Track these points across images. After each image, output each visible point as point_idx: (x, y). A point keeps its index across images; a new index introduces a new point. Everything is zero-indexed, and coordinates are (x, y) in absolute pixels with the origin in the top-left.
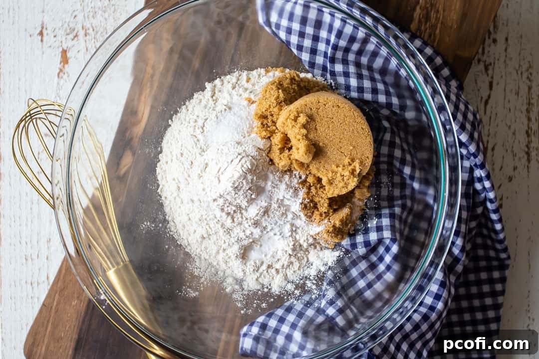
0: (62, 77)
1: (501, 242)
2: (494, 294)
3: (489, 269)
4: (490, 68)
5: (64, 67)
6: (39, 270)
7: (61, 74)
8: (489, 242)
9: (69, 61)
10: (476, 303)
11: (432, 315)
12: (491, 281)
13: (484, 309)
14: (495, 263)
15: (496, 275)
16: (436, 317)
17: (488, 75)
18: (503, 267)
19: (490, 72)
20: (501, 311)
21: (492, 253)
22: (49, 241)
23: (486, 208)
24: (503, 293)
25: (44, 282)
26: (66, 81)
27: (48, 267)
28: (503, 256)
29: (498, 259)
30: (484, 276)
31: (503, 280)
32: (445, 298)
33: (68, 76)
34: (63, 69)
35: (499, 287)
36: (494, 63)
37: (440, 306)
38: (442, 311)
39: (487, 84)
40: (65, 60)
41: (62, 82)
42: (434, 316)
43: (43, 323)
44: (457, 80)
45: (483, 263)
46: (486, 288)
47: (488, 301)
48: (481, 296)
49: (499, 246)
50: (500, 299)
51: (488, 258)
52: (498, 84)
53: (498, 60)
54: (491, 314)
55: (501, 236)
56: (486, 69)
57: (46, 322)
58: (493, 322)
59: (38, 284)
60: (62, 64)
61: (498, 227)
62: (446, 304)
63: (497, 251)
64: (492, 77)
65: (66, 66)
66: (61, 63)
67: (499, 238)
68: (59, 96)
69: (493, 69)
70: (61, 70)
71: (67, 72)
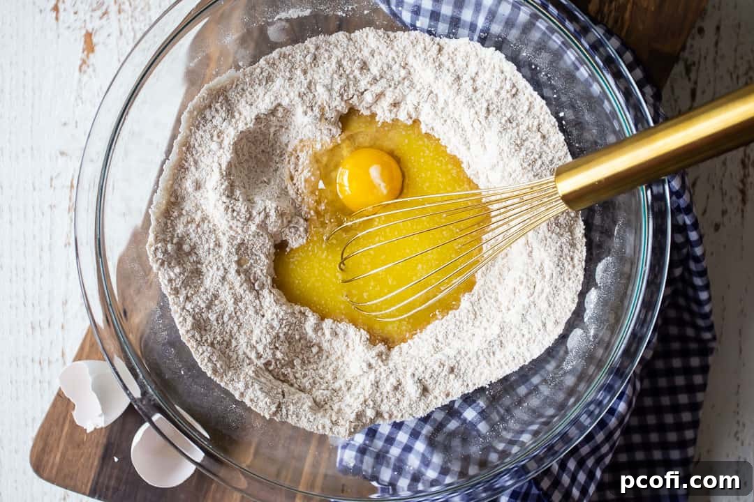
0: (85, 72)
1: (706, 316)
2: (691, 389)
3: (685, 354)
4: (694, 68)
5: (88, 56)
6: (51, 343)
7: (84, 67)
8: (687, 317)
9: (95, 48)
10: (666, 401)
11: (611, 420)
12: (687, 371)
13: (676, 409)
14: (693, 346)
15: (695, 362)
16: (617, 423)
17: (690, 79)
18: (705, 351)
19: (693, 75)
20: (701, 413)
21: (690, 332)
22: (65, 303)
23: (687, 269)
24: (703, 387)
25: (57, 360)
26: (91, 77)
27: (64, 339)
28: (707, 336)
29: (699, 340)
30: (677, 363)
31: (704, 369)
32: (628, 396)
33: (94, 71)
34: (87, 61)
35: (698, 379)
36: (699, 62)
37: (622, 407)
38: (624, 413)
39: (688, 92)
40: (89, 46)
41: (85, 78)
42: (613, 422)
43: (58, 420)
44: (653, 85)
45: (676, 346)
46: (680, 381)
47: (683, 399)
48: (673, 391)
49: (701, 323)
50: (700, 396)
51: (683, 339)
52: (703, 92)
53: (705, 58)
54: (686, 417)
55: (707, 308)
56: (688, 70)
57: (61, 420)
58: (689, 428)
59: (49, 362)
60: (86, 53)
61: (704, 296)
62: (629, 404)
63: (698, 329)
64: (696, 83)
65: (91, 55)
66: (83, 52)
67: (703, 312)
68: (81, 98)
69: (698, 71)
70: (84, 62)
71: (93, 65)
